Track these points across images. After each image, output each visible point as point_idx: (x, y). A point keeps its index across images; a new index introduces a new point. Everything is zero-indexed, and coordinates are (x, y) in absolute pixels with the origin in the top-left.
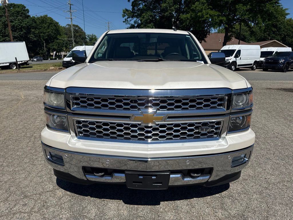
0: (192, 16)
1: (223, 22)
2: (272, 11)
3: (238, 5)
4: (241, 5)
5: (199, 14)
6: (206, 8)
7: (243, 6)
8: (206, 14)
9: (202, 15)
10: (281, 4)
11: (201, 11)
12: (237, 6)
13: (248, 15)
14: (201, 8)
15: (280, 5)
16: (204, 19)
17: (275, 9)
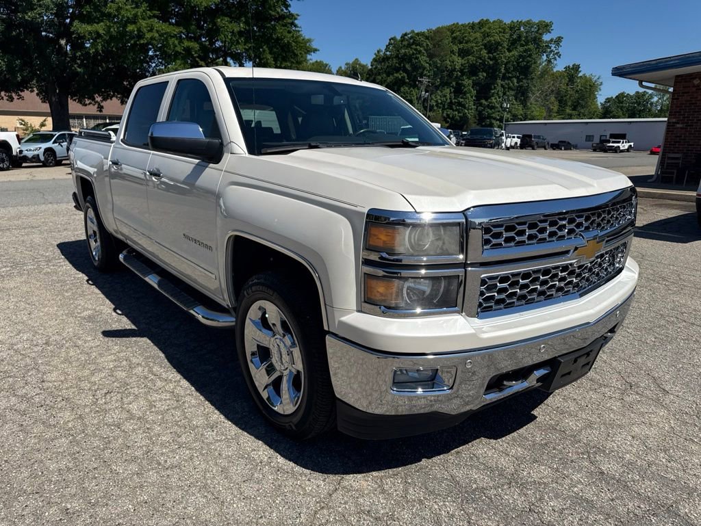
0: (112, 30)
1: (193, 53)
2: (288, 42)
3: (222, 20)
4: (226, 19)
5: (130, 28)
6: (146, 14)
7: (231, 22)
8: (149, 28)
9: (139, 30)
10: (300, 27)
11: (134, 21)
12: (219, 20)
13: (245, 45)
14: (133, 12)
15: (300, 29)
16: (146, 41)
17: (293, 36)
